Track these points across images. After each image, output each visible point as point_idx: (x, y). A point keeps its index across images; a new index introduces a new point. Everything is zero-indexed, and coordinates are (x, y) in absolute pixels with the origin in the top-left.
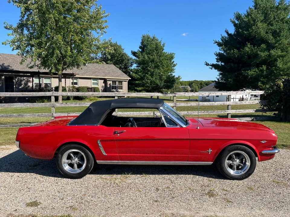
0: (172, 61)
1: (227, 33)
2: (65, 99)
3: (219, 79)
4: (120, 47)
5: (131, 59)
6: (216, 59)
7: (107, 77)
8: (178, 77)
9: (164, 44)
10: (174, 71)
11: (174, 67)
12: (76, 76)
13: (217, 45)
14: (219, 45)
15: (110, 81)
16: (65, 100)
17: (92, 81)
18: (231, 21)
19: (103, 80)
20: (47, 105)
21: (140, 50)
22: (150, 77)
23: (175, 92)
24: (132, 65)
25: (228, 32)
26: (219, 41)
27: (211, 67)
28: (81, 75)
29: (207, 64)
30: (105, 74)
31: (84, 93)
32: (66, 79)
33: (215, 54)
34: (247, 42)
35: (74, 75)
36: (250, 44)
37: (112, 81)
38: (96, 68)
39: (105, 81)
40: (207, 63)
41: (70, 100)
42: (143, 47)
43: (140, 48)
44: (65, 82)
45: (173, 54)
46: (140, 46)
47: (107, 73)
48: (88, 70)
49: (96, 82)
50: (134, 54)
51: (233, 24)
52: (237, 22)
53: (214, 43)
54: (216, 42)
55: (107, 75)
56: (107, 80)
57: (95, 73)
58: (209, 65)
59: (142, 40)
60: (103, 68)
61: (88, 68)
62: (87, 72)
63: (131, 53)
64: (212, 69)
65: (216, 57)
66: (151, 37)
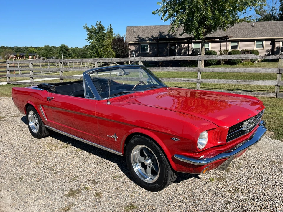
2: (214, 63)
7: (277, 36)
12: (230, 39)
15: (280, 41)
16: (215, 65)
17: (256, 43)
19: (271, 42)
32: (222, 43)
35: (227, 39)
37: (281, 41)
38: (264, 27)
39: (273, 42)
41: (221, 65)
44: (221, 46)
47: (277, 32)
49: (261, 43)
55: (276, 35)
56: (275, 40)
60: (274, 27)
62: (250, 33)
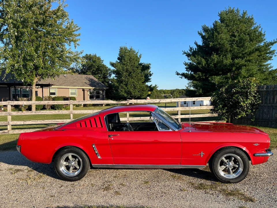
0: (149, 71)
1: (197, 45)
3: (188, 87)
4: (99, 58)
5: (109, 69)
6: (185, 68)
8: (154, 86)
9: (141, 55)
10: (151, 80)
11: (150, 76)
13: (186, 55)
14: (188, 55)
18: (199, 33)
20: (3, 114)
21: (119, 61)
22: (124, 86)
23: (127, 100)
24: (110, 75)
25: (197, 43)
26: (187, 51)
27: (181, 76)
28: (59, 86)
29: (178, 74)
30: (83, 85)
31: (39, 101)
33: (184, 64)
34: (213, 52)
36: (216, 54)
40: (177, 72)
42: (121, 58)
43: (119, 59)
45: (149, 64)
46: (118, 58)
48: (66, 81)
50: (112, 65)
51: (200, 36)
52: (204, 34)
53: (183, 54)
54: (185, 53)
55: (84, 85)
57: (73, 83)
58: (179, 74)
59: (120, 52)
61: (67, 78)
63: (110, 64)
64: (182, 78)
65: (186, 67)
66: (129, 49)
